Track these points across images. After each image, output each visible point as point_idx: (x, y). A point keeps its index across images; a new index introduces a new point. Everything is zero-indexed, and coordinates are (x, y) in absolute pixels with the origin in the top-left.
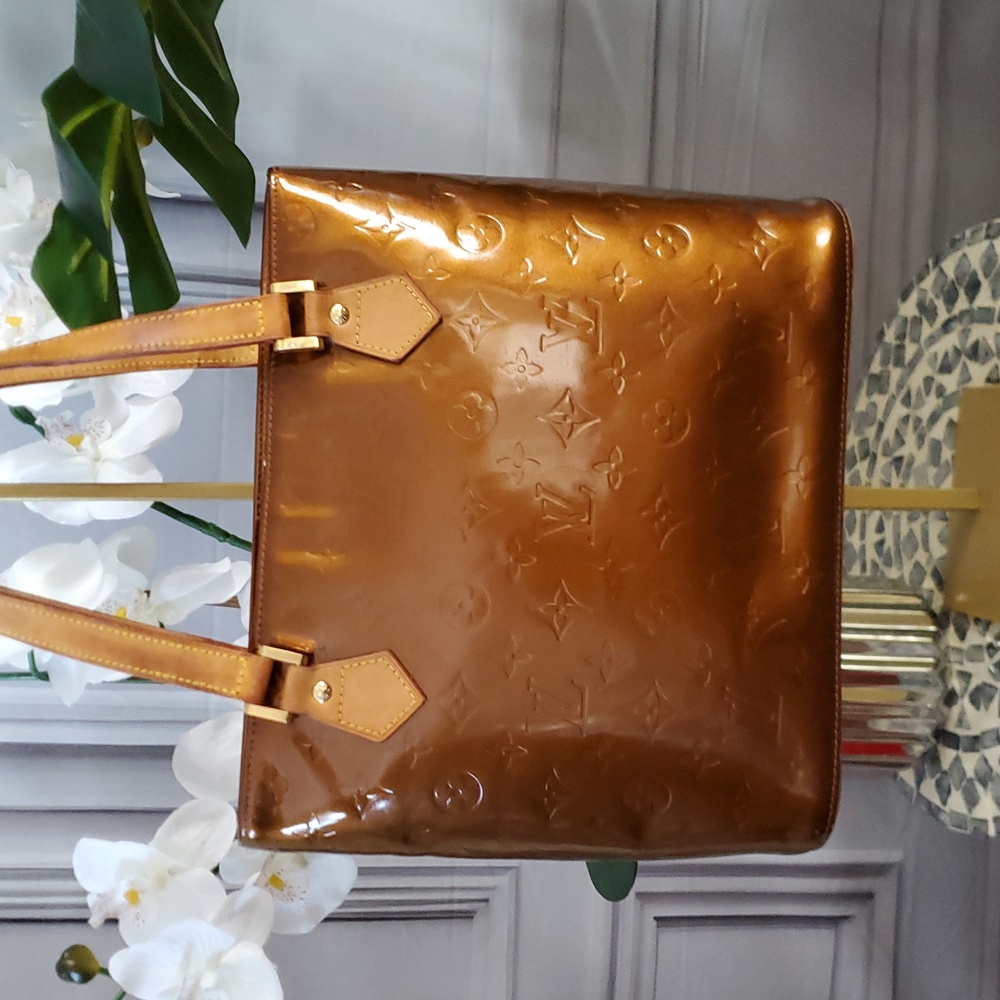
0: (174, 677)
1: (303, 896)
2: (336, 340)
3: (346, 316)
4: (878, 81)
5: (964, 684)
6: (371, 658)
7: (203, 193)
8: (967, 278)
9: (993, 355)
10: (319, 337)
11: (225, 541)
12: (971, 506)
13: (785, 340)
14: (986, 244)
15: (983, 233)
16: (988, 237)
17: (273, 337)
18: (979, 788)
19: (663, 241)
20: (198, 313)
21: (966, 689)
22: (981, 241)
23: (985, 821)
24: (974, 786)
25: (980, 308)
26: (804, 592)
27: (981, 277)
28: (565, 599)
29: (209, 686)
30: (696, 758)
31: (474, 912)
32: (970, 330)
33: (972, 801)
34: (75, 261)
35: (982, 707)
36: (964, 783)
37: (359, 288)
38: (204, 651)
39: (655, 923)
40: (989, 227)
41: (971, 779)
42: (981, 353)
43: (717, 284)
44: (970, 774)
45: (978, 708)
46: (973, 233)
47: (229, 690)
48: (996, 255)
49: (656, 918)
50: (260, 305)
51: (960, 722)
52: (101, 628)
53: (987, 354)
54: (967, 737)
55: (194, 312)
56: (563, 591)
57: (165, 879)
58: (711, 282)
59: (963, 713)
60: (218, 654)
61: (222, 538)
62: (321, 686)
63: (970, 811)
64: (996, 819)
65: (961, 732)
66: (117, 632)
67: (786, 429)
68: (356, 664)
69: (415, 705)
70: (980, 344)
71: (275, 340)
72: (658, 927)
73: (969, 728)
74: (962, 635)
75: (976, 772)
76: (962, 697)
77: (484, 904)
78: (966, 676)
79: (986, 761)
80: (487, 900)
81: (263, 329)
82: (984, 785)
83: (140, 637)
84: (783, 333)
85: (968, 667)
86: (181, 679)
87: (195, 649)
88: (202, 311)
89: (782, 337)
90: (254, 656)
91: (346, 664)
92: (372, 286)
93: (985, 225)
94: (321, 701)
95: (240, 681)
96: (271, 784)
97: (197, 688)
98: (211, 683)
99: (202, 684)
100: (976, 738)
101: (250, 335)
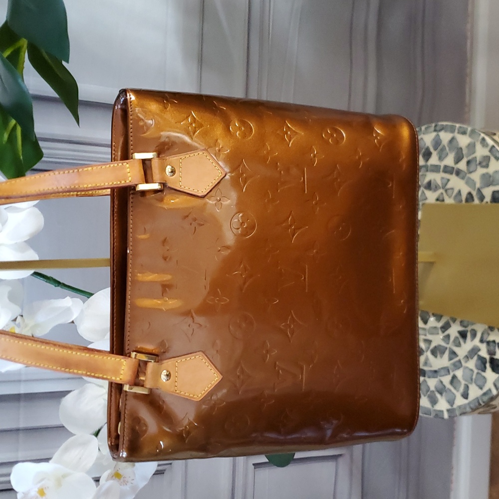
0: (84, 372)
1: (132, 482)
2: (169, 185)
3: (173, 172)
4: (351, 48)
5: (427, 345)
6: (192, 356)
7: (56, 96)
8: (424, 150)
9: (440, 188)
10: (160, 183)
11: (58, 286)
12: (432, 260)
13: (392, 186)
14: (434, 134)
15: (432, 128)
16: (435, 130)
17: (136, 183)
18: (438, 395)
19: (332, 135)
20: (92, 169)
21: (429, 348)
22: (431, 132)
23: (442, 412)
24: (435, 395)
25: (431, 165)
26: (405, 312)
27: (432, 150)
28: (293, 320)
29: (105, 377)
30: (356, 398)
31: (165, 470)
32: (426, 175)
33: (434, 401)
34: (6, 136)
35: (439, 356)
36: (429, 393)
37: (180, 157)
38: (101, 357)
39: (253, 467)
40: (436, 126)
41: (433, 391)
42: (433, 186)
43: (360, 158)
44: (432, 388)
45: (436, 357)
46: (426, 129)
47: (116, 378)
48: (441, 140)
49: (254, 464)
50: (128, 165)
51: (426, 363)
52: (43, 347)
53: (436, 187)
54: (431, 371)
55: (90, 169)
56: (292, 317)
57: (60, 480)
58: (357, 157)
59: (427, 359)
60: (109, 358)
61: (57, 285)
62: (165, 372)
63: (433, 406)
64: (448, 411)
65: (426, 368)
66: (52, 349)
67: (393, 231)
68: (184, 360)
69: (217, 380)
70: (432, 182)
71: (137, 185)
72: (255, 468)
73: (431, 366)
74: (425, 322)
75: (436, 387)
76: (427, 351)
77: (169, 466)
78: (429, 342)
79: (441, 382)
80: (171, 464)
81: (130, 178)
82: (441, 394)
83: (65, 351)
84: (391, 183)
85: (429, 337)
86: (88, 373)
87: (97, 356)
88: (95, 168)
89: (390, 185)
90: (130, 358)
91: (179, 360)
92: (188, 156)
93: (433, 125)
94: (164, 381)
95: (122, 373)
96: (137, 428)
97: (98, 378)
98: (105, 375)
99: (101, 375)
100: (436, 372)
101: (123, 182)
